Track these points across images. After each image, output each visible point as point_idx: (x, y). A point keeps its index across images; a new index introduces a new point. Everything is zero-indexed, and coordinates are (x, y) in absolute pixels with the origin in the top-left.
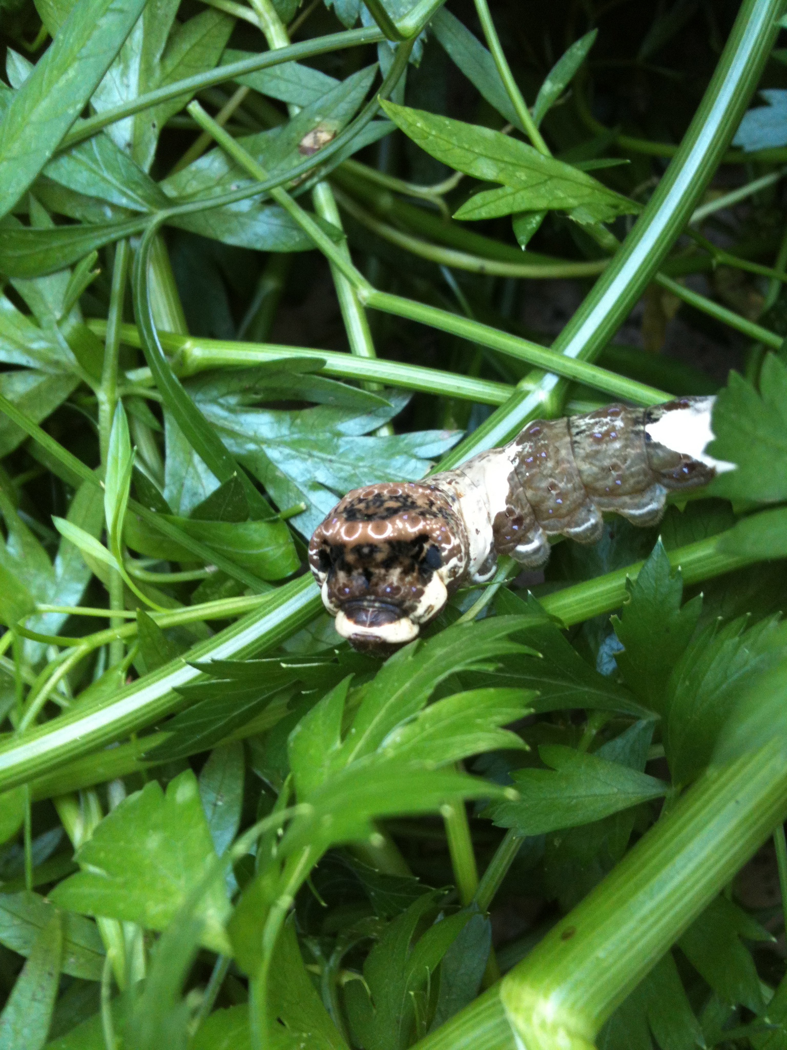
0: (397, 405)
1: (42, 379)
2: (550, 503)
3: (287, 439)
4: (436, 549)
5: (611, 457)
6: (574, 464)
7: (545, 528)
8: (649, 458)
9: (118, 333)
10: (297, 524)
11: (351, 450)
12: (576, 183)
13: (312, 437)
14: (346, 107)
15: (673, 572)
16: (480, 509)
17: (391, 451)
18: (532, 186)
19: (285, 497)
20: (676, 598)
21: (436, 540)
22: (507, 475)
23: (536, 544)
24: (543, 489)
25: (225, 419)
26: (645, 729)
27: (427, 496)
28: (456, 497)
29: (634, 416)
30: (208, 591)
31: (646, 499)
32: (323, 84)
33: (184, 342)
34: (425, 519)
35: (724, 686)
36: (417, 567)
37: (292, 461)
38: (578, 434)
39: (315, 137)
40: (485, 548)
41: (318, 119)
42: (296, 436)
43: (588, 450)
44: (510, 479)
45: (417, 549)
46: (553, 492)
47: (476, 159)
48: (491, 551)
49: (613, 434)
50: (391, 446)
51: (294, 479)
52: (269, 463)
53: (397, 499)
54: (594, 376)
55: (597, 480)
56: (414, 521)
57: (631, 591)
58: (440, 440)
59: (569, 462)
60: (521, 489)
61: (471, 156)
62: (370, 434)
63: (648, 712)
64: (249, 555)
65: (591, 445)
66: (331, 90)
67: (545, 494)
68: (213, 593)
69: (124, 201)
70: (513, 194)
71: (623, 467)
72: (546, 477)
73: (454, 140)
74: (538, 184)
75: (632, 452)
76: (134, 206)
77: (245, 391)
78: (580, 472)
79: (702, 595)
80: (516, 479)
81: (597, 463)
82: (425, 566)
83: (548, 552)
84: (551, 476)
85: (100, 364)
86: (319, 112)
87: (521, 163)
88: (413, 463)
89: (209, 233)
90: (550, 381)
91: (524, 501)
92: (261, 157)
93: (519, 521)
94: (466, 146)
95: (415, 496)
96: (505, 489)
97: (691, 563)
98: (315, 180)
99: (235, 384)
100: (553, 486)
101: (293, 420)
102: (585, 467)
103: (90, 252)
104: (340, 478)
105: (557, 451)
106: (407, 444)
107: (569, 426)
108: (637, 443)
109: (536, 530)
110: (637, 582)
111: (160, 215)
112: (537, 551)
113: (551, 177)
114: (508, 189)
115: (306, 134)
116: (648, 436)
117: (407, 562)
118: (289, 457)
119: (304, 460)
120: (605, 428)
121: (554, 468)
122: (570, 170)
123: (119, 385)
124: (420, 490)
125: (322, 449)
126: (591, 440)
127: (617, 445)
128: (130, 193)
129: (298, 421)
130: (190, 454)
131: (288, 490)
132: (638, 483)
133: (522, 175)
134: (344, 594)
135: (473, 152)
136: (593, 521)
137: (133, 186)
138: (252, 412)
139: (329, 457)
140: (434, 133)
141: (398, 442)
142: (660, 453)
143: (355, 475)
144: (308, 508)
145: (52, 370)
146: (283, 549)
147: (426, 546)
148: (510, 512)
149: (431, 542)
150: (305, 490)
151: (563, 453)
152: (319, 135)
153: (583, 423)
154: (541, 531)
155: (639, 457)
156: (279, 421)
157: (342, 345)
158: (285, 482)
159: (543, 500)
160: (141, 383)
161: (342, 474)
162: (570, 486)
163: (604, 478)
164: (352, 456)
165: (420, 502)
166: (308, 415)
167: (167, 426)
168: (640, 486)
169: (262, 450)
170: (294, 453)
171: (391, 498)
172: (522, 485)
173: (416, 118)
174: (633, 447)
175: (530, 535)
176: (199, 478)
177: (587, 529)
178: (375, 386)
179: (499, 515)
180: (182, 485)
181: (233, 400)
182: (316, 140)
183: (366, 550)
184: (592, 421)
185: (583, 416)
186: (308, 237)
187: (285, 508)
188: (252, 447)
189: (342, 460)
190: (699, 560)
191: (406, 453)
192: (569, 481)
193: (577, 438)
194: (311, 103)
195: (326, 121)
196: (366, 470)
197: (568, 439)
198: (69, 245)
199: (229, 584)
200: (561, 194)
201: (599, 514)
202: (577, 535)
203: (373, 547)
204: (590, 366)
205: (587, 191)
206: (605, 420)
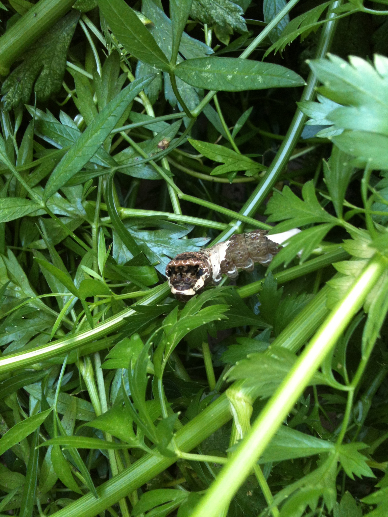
0: (190, 230)
1: (71, 220)
2: (238, 258)
3: (154, 240)
4: (201, 270)
5: (257, 244)
6: (246, 247)
7: (237, 266)
8: (267, 244)
9: (99, 206)
10: (157, 268)
11: (175, 243)
12: (247, 162)
13: (161, 239)
14: (173, 133)
15: (275, 280)
16: (216, 259)
17: (187, 244)
18: (233, 163)
19: (152, 259)
20: (275, 288)
21: (201, 267)
22: (225, 250)
23: (234, 271)
24: (236, 254)
25: (133, 234)
26: (268, 331)
27: (199, 256)
28: (209, 256)
29: (263, 232)
30: (127, 290)
31: (266, 259)
32: (164, 125)
33: (121, 209)
34: (198, 261)
35: (291, 314)
36: (196, 274)
37: (155, 247)
38: (247, 238)
39: (163, 143)
40: (217, 271)
41: (163, 137)
42: (156, 239)
43: (250, 242)
44: (226, 251)
45: (196, 269)
46: (239, 255)
47: (216, 155)
48: (220, 272)
49: (257, 238)
50: (188, 242)
51: (156, 253)
52: (148, 248)
53: (191, 255)
54: (252, 222)
55: (253, 251)
56: (195, 261)
57: (262, 286)
58: (203, 241)
59: (244, 246)
60: (229, 254)
61: (215, 155)
62: (180, 239)
63: (269, 326)
64: (142, 277)
65: (251, 241)
66: (167, 127)
67: (237, 255)
68: (129, 290)
69: (102, 164)
70: (227, 166)
71: (260, 247)
72: (237, 250)
73: (209, 150)
74: (235, 163)
75: (262, 243)
76: (105, 166)
77: (139, 225)
78: (248, 249)
79: (283, 287)
80: (228, 251)
81: (252, 246)
82: (198, 274)
83: (238, 274)
84: (239, 250)
85: (94, 216)
86: (164, 135)
87: (230, 156)
88: (195, 248)
89: (128, 173)
90: (239, 223)
91: (230, 257)
92: (144, 149)
93: (228, 263)
94: (213, 151)
95: (196, 255)
96: (224, 254)
97: (280, 278)
98: (163, 157)
99: (137, 222)
100: (239, 253)
101: (155, 233)
102: (249, 247)
103: (90, 179)
104: (171, 253)
105: (241, 243)
106: (193, 242)
107: (245, 235)
108: (264, 240)
109: (234, 267)
110: (264, 283)
111: (114, 169)
112: (234, 273)
113: (239, 160)
114: (226, 165)
115: (160, 142)
116: (267, 238)
117: (193, 272)
118: (154, 246)
119: (159, 247)
120: (255, 236)
121: (240, 248)
122: (244, 157)
123: (99, 222)
124: (198, 254)
125: (165, 243)
126: (251, 239)
127: (258, 241)
128: (105, 161)
129: (157, 234)
130: (121, 245)
131: (154, 256)
132: (264, 252)
133: (230, 160)
134: (174, 280)
135: (215, 153)
136: (251, 265)
137: (106, 159)
138: (142, 231)
139: (167, 246)
140: (204, 148)
141: (190, 241)
142: (270, 243)
143: (176, 252)
144: (161, 263)
145: (75, 217)
146: (154, 275)
147: (199, 269)
148: (226, 260)
149: (200, 267)
150: (159, 257)
151: (243, 243)
152: (164, 142)
153: (248, 235)
154: (236, 267)
155: (264, 244)
156: (151, 234)
157: (171, 210)
158: (152, 254)
159: (236, 257)
160: (105, 222)
161: (172, 252)
162: (244, 253)
163: (254, 250)
164: (175, 246)
165: (197, 257)
166: (160, 232)
167: (114, 236)
168: (264, 253)
169: (145, 244)
170: (156, 244)
171: (189, 255)
172: (230, 252)
173: (198, 143)
174: (263, 241)
175: (232, 268)
176: (124, 252)
177: (250, 267)
178: (182, 224)
179: (223, 262)
180: (119, 255)
181: (135, 227)
182: (163, 144)
183: (181, 267)
184: (251, 234)
185: (248, 233)
186: (160, 175)
187: (152, 262)
188: (142, 242)
189: (172, 247)
190: (282, 276)
191: (193, 245)
192: (244, 252)
193: (247, 239)
194: (161, 132)
195: (166, 138)
196: (179, 250)
197: (244, 239)
198: (83, 177)
199: (135, 287)
200: (242, 166)
201: (253, 263)
202: (247, 269)
203: (183, 267)
204: (251, 218)
205: (250, 164)
206: (255, 234)
